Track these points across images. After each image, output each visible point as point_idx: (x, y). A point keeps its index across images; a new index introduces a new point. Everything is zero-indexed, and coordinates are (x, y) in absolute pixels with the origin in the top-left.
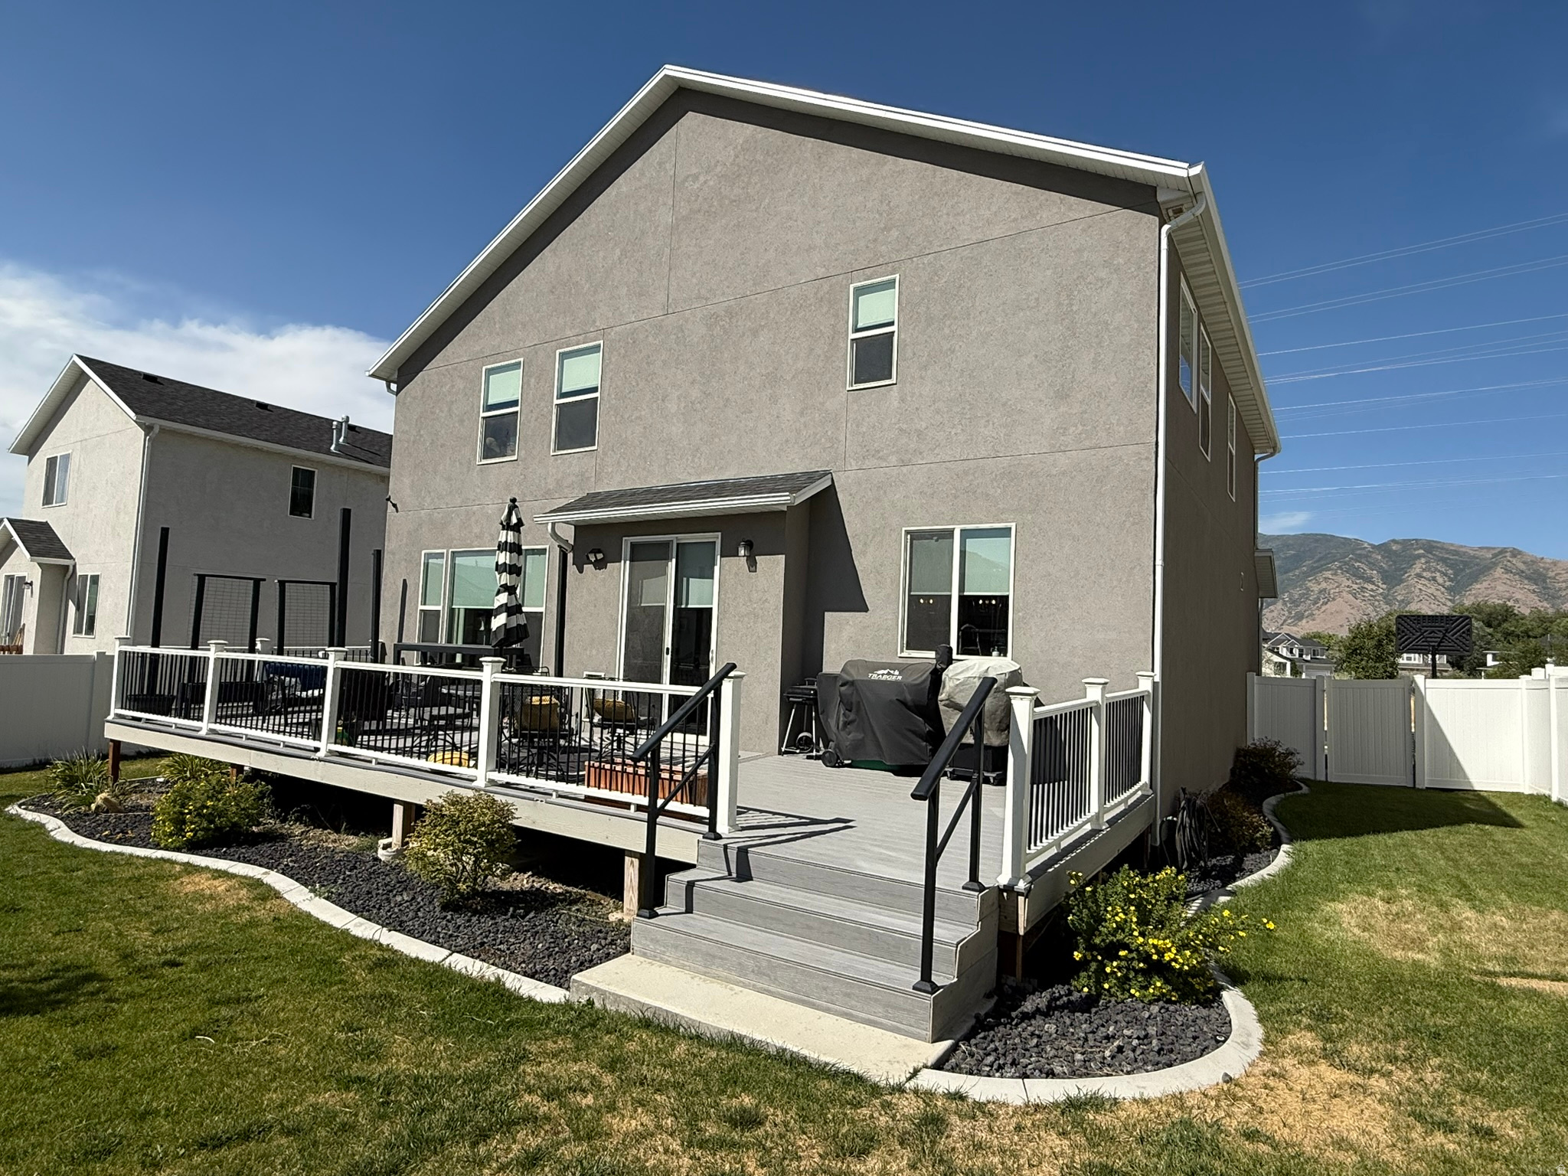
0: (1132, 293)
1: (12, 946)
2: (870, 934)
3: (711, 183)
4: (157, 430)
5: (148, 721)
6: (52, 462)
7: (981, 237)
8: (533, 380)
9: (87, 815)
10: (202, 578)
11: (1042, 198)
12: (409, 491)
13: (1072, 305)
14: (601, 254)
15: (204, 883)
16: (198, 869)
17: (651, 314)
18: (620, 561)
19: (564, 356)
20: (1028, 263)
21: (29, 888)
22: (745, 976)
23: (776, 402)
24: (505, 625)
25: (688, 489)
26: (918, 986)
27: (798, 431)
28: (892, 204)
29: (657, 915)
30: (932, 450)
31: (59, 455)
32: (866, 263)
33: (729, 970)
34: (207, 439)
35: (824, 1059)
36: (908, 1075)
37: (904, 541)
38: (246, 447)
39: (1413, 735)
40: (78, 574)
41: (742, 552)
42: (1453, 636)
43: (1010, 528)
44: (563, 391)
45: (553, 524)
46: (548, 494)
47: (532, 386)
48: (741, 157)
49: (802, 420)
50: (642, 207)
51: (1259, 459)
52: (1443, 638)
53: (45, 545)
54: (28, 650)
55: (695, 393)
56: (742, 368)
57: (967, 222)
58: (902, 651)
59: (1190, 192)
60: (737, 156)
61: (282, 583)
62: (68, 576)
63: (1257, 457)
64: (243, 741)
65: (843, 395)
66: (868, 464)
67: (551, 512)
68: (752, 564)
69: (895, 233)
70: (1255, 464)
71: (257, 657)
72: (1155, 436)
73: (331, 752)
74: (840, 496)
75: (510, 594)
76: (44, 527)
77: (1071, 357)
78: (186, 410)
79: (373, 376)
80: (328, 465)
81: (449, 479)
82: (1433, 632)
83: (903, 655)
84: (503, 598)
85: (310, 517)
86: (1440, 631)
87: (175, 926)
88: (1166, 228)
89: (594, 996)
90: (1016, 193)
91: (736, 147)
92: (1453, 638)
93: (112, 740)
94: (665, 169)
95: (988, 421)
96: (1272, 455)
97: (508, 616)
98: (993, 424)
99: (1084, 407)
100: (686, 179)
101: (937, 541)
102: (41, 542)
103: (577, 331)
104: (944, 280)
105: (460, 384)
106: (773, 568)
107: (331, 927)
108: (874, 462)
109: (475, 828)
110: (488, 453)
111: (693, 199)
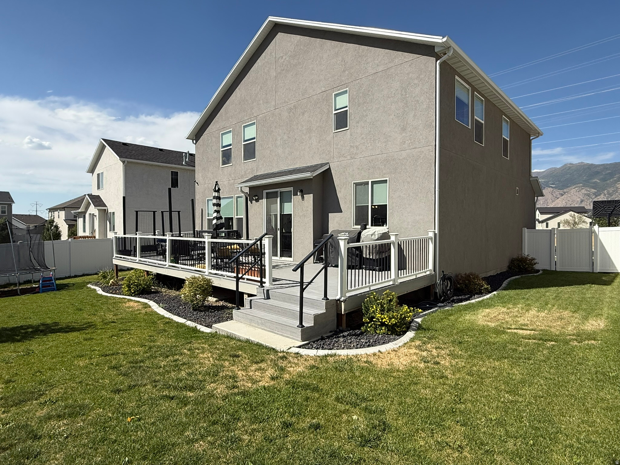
0: (427, 88)
1: (77, 318)
2: (293, 313)
3: (287, 59)
4: (126, 162)
5: (124, 258)
6: (98, 175)
7: (375, 71)
8: (235, 136)
9: (108, 287)
10: (137, 212)
11: (396, 54)
12: (201, 178)
13: (406, 95)
14: (254, 89)
15: (132, 304)
16: (131, 300)
17: (270, 109)
18: (263, 199)
19: (245, 127)
20: (391, 80)
21: (86, 305)
22: (259, 325)
23: (311, 139)
24: (216, 223)
25: (282, 172)
26: (299, 326)
27: (318, 149)
28: (346, 62)
29: (240, 309)
30: (361, 153)
31: (100, 173)
32: (338, 84)
33: (255, 323)
34: (142, 164)
35: (267, 345)
36: (288, 349)
37: (353, 187)
38: (155, 165)
39: (593, 252)
40: (109, 212)
41: (299, 194)
42: (618, 209)
43: (387, 180)
44: (245, 139)
45: (241, 187)
46: (242, 177)
47: (236, 139)
48: (296, 48)
49: (319, 145)
50: (266, 71)
51: (532, 139)
52: (614, 210)
53: (98, 203)
54: (97, 237)
55: (285, 137)
56: (299, 127)
57: (370, 66)
58: (353, 226)
59: (446, 47)
60: (295, 48)
61: (162, 212)
62: (106, 213)
63: (531, 138)
64: (147, 263)
65: (332, 135)
66: (341, 159)
67: (241, 183)
68: (303, 198)
69: (347, 72)
70: (530, 140)
71: (156, 237)
72: (435, 143)
73: (170, 266)
74: (332, 172)
75: (217, 213)
76: (98, 197)
77: (406, 115)
78: (135, 154)
79: (187, 138)
80: (182, 169)
81: (212, 173)
82: (609, 207)
83: (354, 227)
84: (215, 215)
85: (178, 188)
86: (613, 207)
87: (119, 314)
88: (438, 62)
89: (217, 331)
90: (386, 53)
91: (294, 45)
92: (618, 210)
93: (115, 264)
94: (272, 55)
95: (379, 141)
96: (538, 137)
97: (217, 220)
98: (381, 141)
99: (411, 133)
100: (279, 58)
101: (364, 186)
102: (97, 202)
103: (248, 118)
104: (364, 89)
105: (214, 139)
106: (309, 198)
107: (159, 314)
108: (343, 159)
109: (198, 286)
110: (224, 163)
111: (282, 65)
